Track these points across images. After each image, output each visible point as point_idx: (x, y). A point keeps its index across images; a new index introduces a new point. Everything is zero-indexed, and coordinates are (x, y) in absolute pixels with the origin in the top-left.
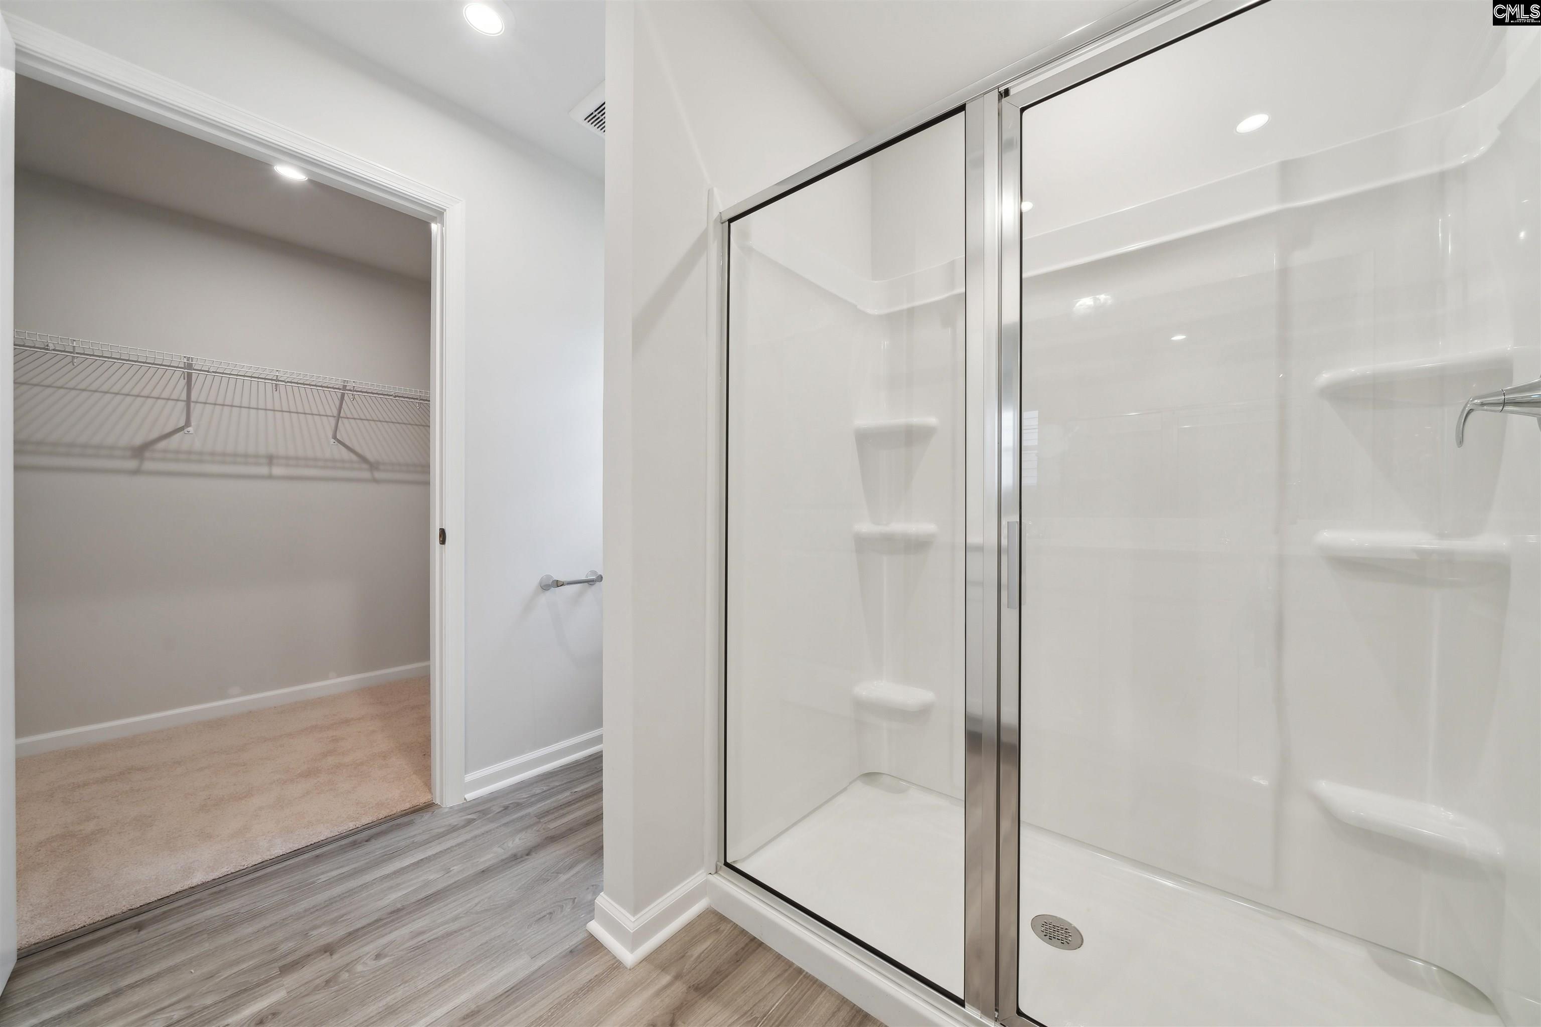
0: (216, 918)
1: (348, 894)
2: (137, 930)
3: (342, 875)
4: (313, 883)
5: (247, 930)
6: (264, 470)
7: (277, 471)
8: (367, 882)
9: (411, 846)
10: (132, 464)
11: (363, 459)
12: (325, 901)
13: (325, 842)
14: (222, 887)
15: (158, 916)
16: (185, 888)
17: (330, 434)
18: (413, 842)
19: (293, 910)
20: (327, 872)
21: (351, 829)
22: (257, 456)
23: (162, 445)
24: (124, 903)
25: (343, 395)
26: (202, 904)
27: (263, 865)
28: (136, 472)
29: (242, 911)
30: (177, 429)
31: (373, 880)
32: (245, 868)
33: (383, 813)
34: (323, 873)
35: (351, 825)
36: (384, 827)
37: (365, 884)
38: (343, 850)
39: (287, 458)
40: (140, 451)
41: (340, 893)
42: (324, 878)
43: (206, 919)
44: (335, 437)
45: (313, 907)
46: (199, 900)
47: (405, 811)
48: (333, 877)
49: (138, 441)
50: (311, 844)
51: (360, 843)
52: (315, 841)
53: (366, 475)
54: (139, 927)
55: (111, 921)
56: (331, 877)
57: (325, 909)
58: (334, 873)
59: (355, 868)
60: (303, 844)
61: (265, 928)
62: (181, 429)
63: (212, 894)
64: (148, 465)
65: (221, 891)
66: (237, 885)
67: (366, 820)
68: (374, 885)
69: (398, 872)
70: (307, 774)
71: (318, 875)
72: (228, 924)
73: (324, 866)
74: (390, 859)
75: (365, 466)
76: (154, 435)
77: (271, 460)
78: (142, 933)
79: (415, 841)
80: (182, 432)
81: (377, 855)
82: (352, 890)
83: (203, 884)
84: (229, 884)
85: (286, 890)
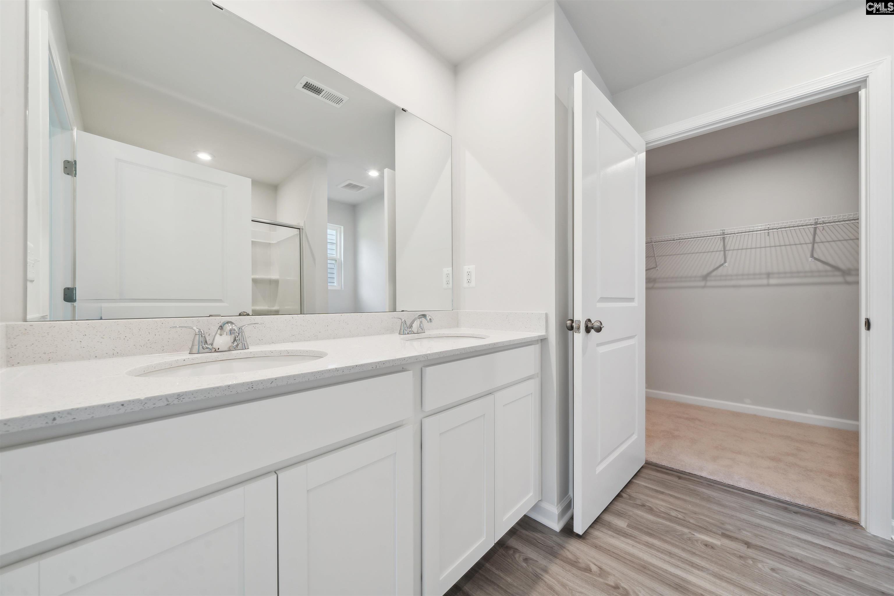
0: (706, 494)
1: (769, 529)
2: (678, 478)
3: (771, 519)
4: (753, 511)
5: (716, 508)
6: (765, 282)
7: (772, 281)
8: (784, 532)
9: (825, 535)
10: (702, 284)
11: (836, 268)
12: (756, 523)
13: (768, 497)
14: (712, 484)
15: (687, 479)
16: (698, 474)
17: (809, 255)
18: (828, 534)
19: (738, 514)
20: (763, 511)
21: (787, 500)
22: (760, 274)
23: (714, 273)
24: (677, 466)
25: (815, 229)
26: (702, 485)
27: (733, 487)
28: (704, 287)
29: (716, 499)
30: (721, 265)
31: (788, 534)
32: (724, 482)
33: (812, 505)
34: (760, 510)
35: (788, 499)
36: (810, 513)
37: (782, 532)
38: (777, 507)
39: (779, 273)
40: (705, 277)
41: (765, 526)
42: (759, 512)
43: (702, 492)
44: (812, 256)
45: (748, 521)
46: (702, 483)
47: (831, 514)
48: (765, 516)
49: (705, 273)
50: (760, 493)
51: (789, 511)
52: (762, 493)
53: (840, 279)
54: (680, 478)
55: (672, 470)
56: (763, 515)
57: (754, 526)
58: (767, 515)
59: (780, 521)
60: (756, 490)
61: (722, 512)
62: (722, 265)
63: (708, 484)
64: (709, 284)
65: (711, 485)
66: (718, 487)
67: (800, 502)
68: (788, 537)
69: (808, 542)
70: (773, 459)
71: (757, 509)
72: (709, 499)
73: (762, 508)
74: (805, 531)
75: (837, 273)
76: (711, 269)
77: (769, 275)
78: (679, 480)
79: (830, 535)
80: (723, 266)
81: (797, 523)
82: (773, 529)
83: (705, 478)
84: (715, 485)
85: (738, 504)
